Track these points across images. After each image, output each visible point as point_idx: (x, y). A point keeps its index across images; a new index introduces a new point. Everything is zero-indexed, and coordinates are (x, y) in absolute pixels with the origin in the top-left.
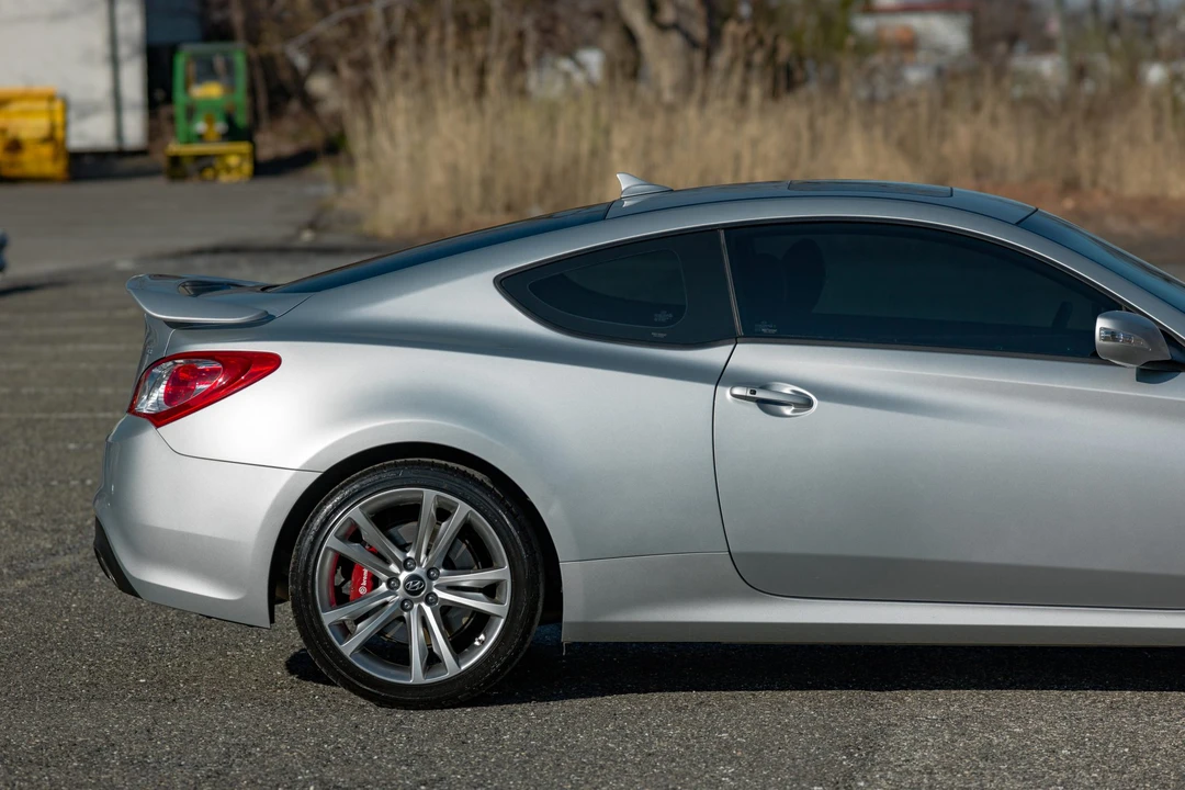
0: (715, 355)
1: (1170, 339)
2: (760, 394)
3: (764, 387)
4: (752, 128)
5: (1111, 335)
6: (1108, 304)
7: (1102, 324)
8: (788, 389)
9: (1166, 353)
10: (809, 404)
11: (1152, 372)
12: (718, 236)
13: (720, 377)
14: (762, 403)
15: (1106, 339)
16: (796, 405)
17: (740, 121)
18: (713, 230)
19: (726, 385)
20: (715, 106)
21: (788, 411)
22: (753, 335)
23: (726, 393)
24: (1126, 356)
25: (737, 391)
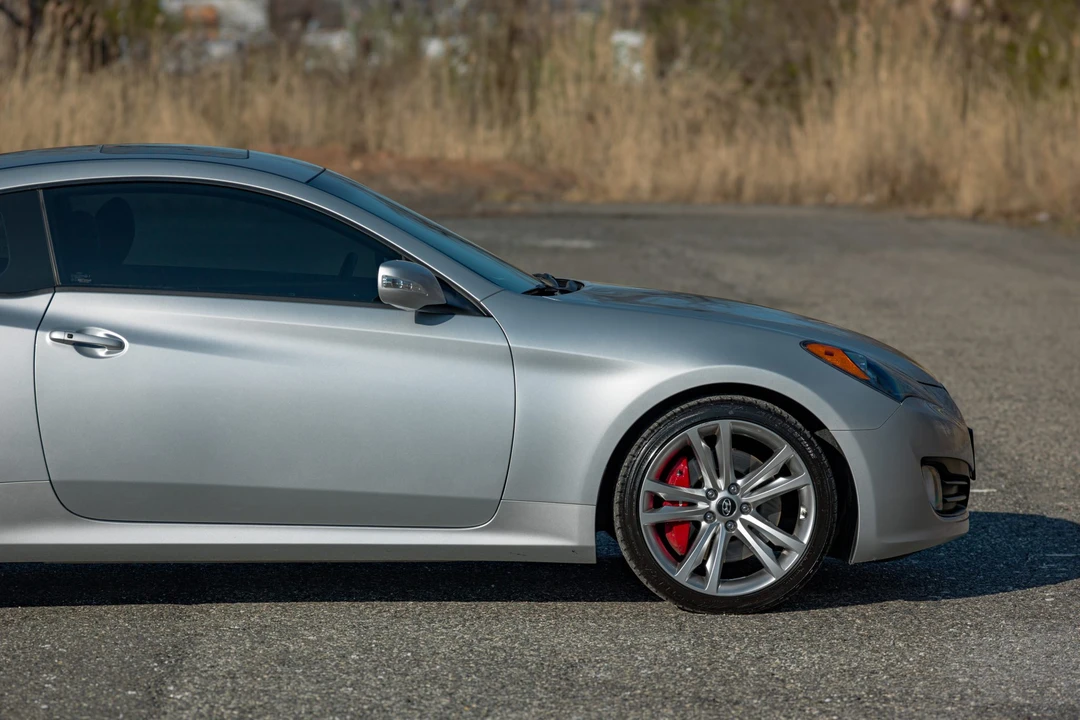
0: (35, 303)
1: (445, 285)
2: (77, 338)
3: (80, 331)
4: (71, 98)
5: (392, 282)
6: (389, 254)
7: (384, 272)
8: (102, 333)
9: (441, 298)
10: (121, 346)
11: (430, 315)
12: (37, 195)
13: (40, 322)
14: (78, 346)
15: (387, 285)
16: (109, 347)
17: (61, 92)
18: (33, 190)
19: (46, 329)
20: (37, 78)
21: (101, 352)
22: (70, 284)
23: (45, 337)
24: (405, 300)
25: (57, 335)
